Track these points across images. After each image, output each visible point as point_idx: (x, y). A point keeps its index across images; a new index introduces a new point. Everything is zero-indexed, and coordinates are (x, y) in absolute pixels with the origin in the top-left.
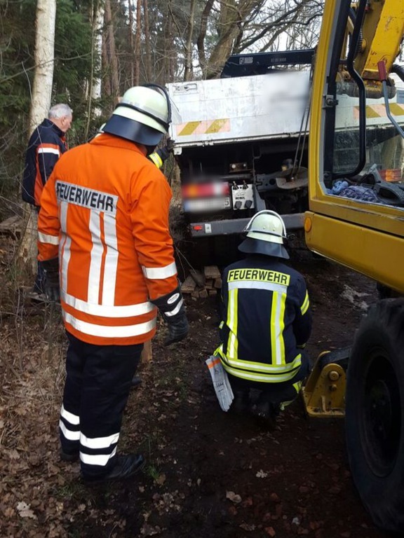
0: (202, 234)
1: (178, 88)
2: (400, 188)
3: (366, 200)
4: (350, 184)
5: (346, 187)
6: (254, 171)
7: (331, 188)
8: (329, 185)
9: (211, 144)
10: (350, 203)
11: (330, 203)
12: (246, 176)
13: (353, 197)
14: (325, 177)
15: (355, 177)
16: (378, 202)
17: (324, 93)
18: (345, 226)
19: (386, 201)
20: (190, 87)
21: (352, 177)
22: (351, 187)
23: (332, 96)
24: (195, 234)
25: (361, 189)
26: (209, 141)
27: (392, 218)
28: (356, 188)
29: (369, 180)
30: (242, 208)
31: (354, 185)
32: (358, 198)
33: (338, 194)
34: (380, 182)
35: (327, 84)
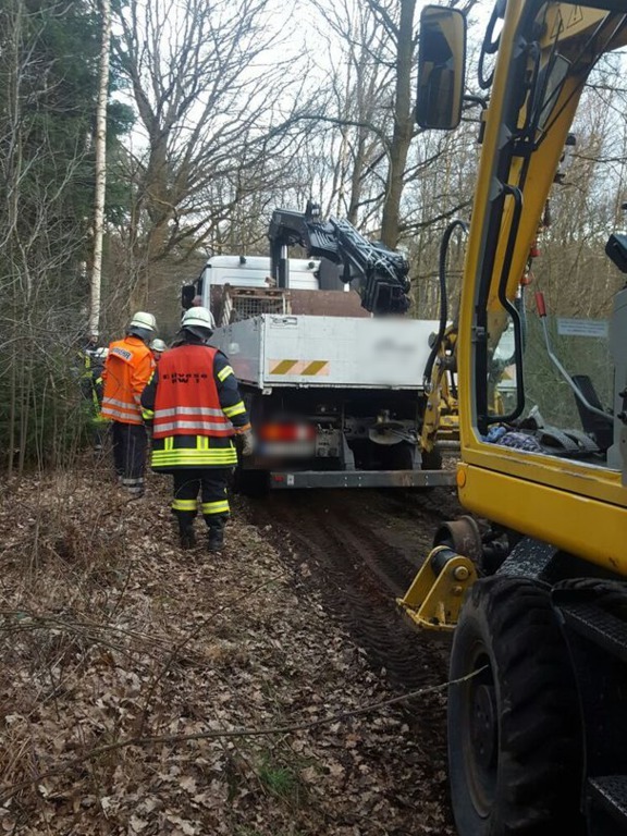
0: (284, 486)
1: (275, 320)
2: (566, 435)
3: (527, 449)
4: (508, 430)
5: (504, 434)
6: (343, 415)
7: (486, 435)
8: (484, 431)
9: (306, 386)
10: (509, 453)
11: (487, 453)
12: (333, 419)
13: (513, 446)
14: (479, 421)
15: (514, 422)
16: (541, 451)
17: (473, 324)
18: (507, 480)
19: (550, 450)
20: (289, 321)
21: (510, 422)
22: (509, 433)
23: (482, 328)
24: (274, 485)
25: (521, 436)
26: (304, 384)
27: (556, 470)
28: (515, 435)
29: (530, 426)
30: (326, 455)
31: (512, 430)
32: (518, 447)
33: (494, 442)
34: (542, 428)
35: (476, 315)
